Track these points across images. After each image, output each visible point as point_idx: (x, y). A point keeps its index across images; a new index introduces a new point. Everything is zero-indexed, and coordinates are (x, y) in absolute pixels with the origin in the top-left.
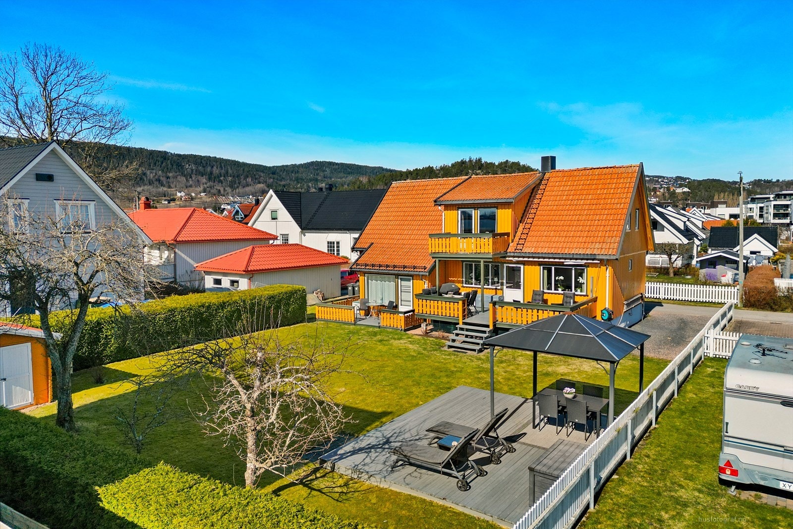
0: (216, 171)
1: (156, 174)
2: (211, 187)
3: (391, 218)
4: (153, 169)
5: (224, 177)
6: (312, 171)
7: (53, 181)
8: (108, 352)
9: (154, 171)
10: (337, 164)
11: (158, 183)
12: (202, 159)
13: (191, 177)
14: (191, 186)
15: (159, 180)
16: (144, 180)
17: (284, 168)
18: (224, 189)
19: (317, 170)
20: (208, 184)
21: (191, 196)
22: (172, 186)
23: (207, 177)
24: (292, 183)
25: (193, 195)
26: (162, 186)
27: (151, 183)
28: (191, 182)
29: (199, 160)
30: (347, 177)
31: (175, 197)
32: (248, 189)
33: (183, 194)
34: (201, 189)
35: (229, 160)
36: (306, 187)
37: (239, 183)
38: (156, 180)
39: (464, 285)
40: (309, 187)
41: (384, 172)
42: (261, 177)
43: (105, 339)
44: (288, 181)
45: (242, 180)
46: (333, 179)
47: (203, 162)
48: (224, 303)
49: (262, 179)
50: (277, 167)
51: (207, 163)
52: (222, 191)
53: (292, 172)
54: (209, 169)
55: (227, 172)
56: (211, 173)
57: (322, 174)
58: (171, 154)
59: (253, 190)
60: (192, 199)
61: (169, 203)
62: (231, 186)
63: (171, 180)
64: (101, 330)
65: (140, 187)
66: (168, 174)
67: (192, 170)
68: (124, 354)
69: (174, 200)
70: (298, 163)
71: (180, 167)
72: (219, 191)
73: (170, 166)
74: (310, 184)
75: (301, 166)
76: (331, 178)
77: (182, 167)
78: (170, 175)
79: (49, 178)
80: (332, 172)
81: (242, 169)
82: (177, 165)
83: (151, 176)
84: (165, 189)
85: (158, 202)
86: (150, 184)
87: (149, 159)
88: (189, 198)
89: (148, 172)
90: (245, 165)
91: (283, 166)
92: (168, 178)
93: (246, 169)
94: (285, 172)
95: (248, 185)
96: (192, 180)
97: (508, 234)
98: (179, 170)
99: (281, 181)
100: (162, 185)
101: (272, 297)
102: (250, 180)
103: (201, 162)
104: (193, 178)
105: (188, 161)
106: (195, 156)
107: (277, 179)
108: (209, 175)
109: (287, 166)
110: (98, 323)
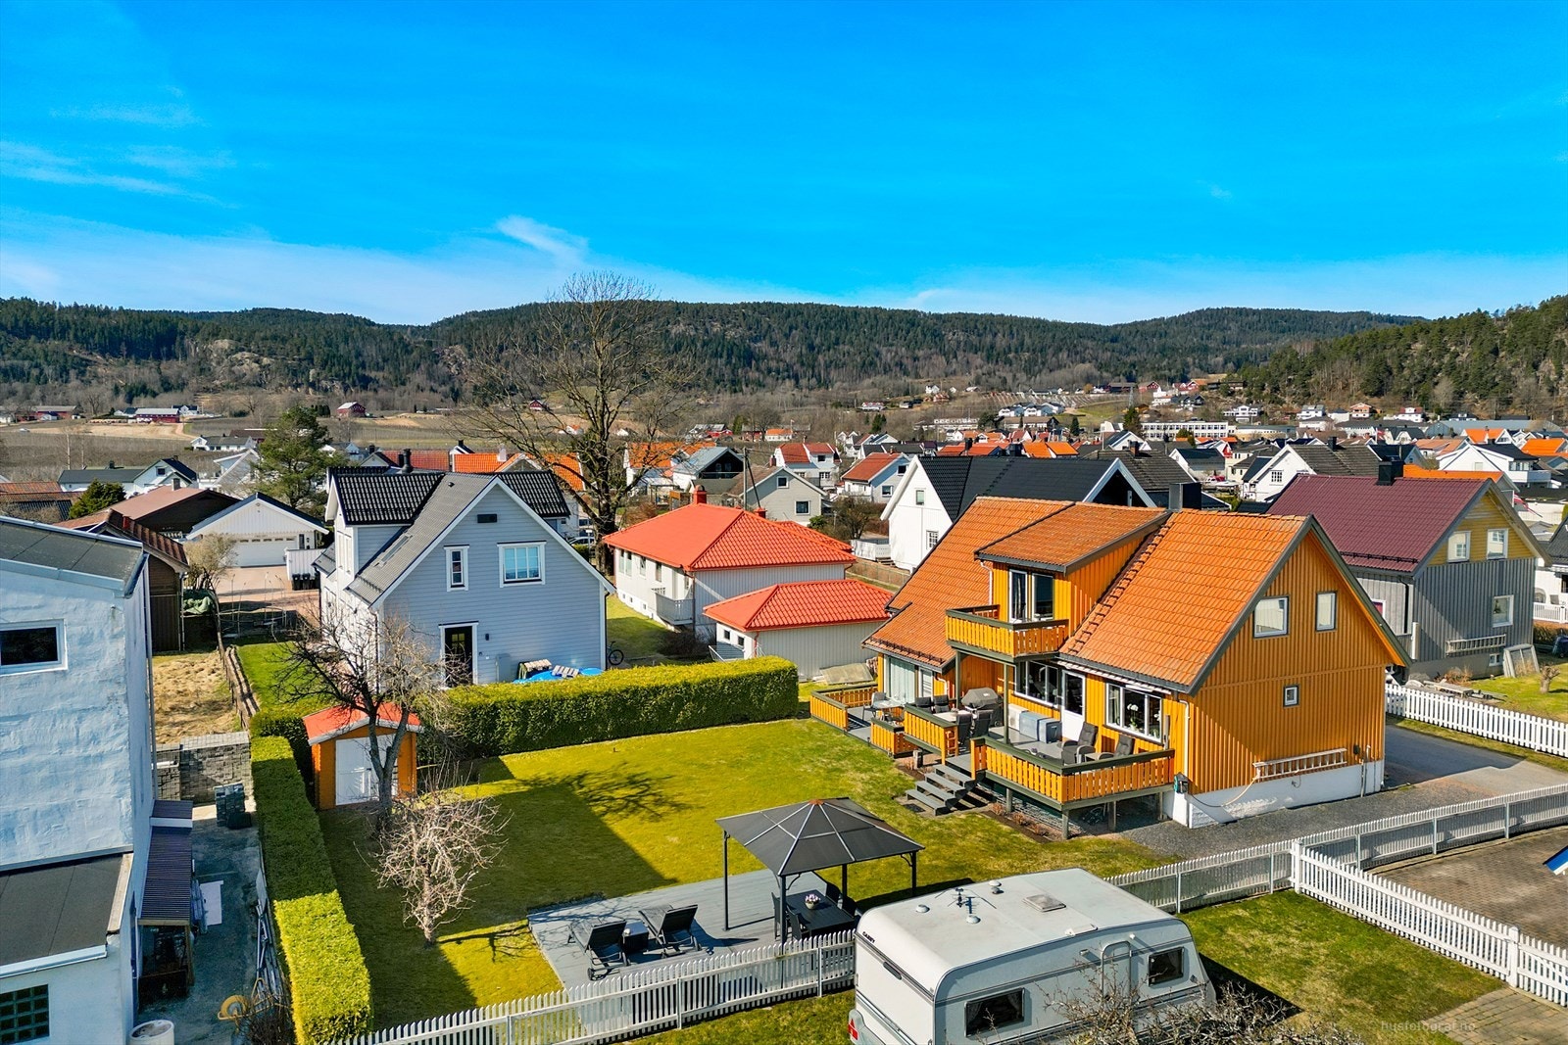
0: (1001, 342)
1: (896, 353)
2: (989, 374)
3: (950, 563)
4: (892, 345)
5: (1016, 352)
6: (1197, 329)
7: (496, 521)
8: (505, 741)
9: (894, 348)
10: (1255, 312)
11: (898, 369)
12: (977, 321)
13: (955, 357)
14: (954, 373)
15: (900, 364)
16: (876, 366)
17: (1137, 328)
18: (1015, 376)
19: (1209, 327)
20: (985, 369)
21: (950, 393)
22: (921, 373)
23: (984, 354)
24: (1150, 357)
25: (954, 390)
26: (904, 374)
27: (886, 370)
28: (954, 366)
29: (972, 324)
30: (1277, 339)
31: (922, 396)
32: (1059, 375)
33: (935, 389)
34: (972, 378)
35: (1027, 320)
36: (1179, 366)
37: (1043, 363)
38: (897, 365)
39: (1017, 694)
40: (1186, 365)
41: (1372, 323)
42: (1086, 348)
43: (502, 726)
44: (1144, 355)
45: (1049, 357)
46: (1243, 346)
47: (979, 326)
48: (657, 688)
49: (1087, 354)
50: (1122, 326)
51: (985, 328)
52: (1010, 380)
53: (1154, 336)
54: (989, 339)
55: (1022, 344)
56: (992, 347)
57: (1218, 335)
58: (925, 314)
59: (1070, 377)
60: (951, 398)
61: (910, 407)
62: (1028, 371)
63: (919, 364)
64: (497, 716)
65: (869, 377)
66: (917, 351)
67: (959, 343)
68: (522, 745)
69: (920, 401)
70: (1167, 315)
71: (937, 339)
72: (1005, 381)
73: (920, 336)
74: (1190, 360)
75: (1174, 320)
76: (1238, 344)
77: (942, 337)
78: (921, 353)
79: (492, 518)
80: (1242, 330)
81: (1050, 335)
82: (932, 334)
83: (887, 356)
84: (909, 380)
85: (892, 406)
86: (886, 372)
87: (887, 327)
88: (946, 397)
89: (883, 350)
90: (1057, 326)
91: (1135, 324)
92: (916, 359)
93: (1059, 335)
94: (1139, 337)
95: (1060, 367)
96: (957, 362)
97: (1065, 622)
98: (936, 343)
99: (1128, 354)
100: (906, 373)
101: (735, 680)
102: (1065, 356)
103: (976, 327)
104: (959, 358)
105: (953, 326)
106: (966, 316)
107: (1120, 352)
108: (988, 350)
109: (1143, 323)
110: (495, 707)
